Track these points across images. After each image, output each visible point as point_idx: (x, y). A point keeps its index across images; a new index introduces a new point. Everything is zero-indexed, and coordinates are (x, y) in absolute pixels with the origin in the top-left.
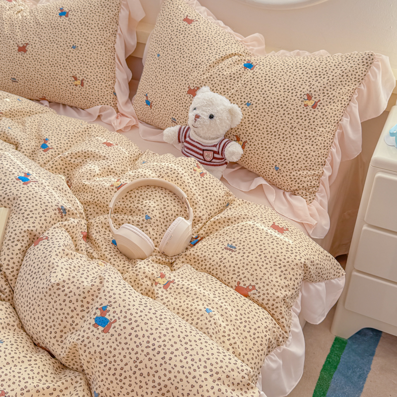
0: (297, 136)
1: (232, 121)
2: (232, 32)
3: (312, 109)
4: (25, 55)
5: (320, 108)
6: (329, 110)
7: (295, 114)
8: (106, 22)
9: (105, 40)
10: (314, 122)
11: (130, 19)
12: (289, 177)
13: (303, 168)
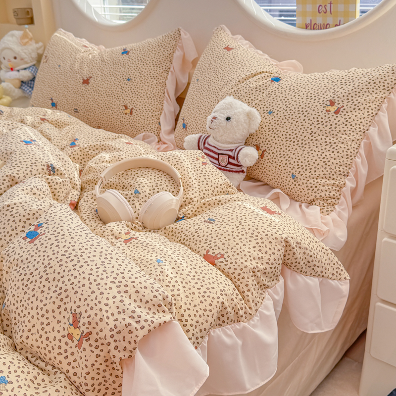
0: (317, 142)
1: (250, 124)
2: (269, 58)
3: (334, 114)
4: (87, 87)
5: (343, 114)
6: (353, 117)
7: (316, 120)
8: (160, 60)
9: (157, 75)
10: (336, 128)
11: (184, 60)
12: (305, 185)
13: (322, 175)
